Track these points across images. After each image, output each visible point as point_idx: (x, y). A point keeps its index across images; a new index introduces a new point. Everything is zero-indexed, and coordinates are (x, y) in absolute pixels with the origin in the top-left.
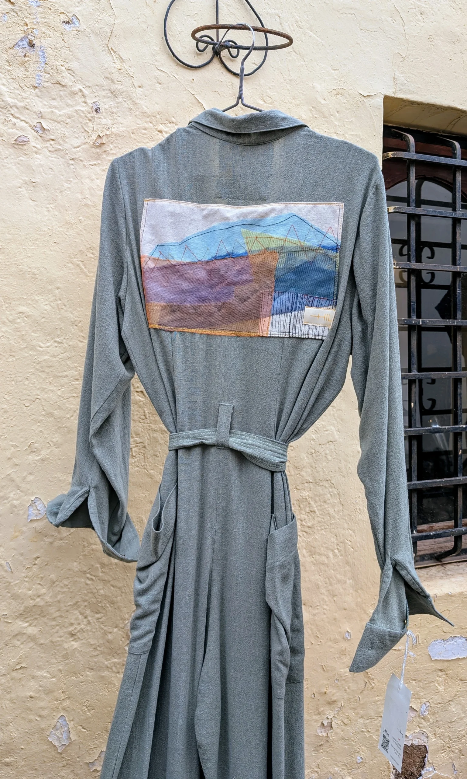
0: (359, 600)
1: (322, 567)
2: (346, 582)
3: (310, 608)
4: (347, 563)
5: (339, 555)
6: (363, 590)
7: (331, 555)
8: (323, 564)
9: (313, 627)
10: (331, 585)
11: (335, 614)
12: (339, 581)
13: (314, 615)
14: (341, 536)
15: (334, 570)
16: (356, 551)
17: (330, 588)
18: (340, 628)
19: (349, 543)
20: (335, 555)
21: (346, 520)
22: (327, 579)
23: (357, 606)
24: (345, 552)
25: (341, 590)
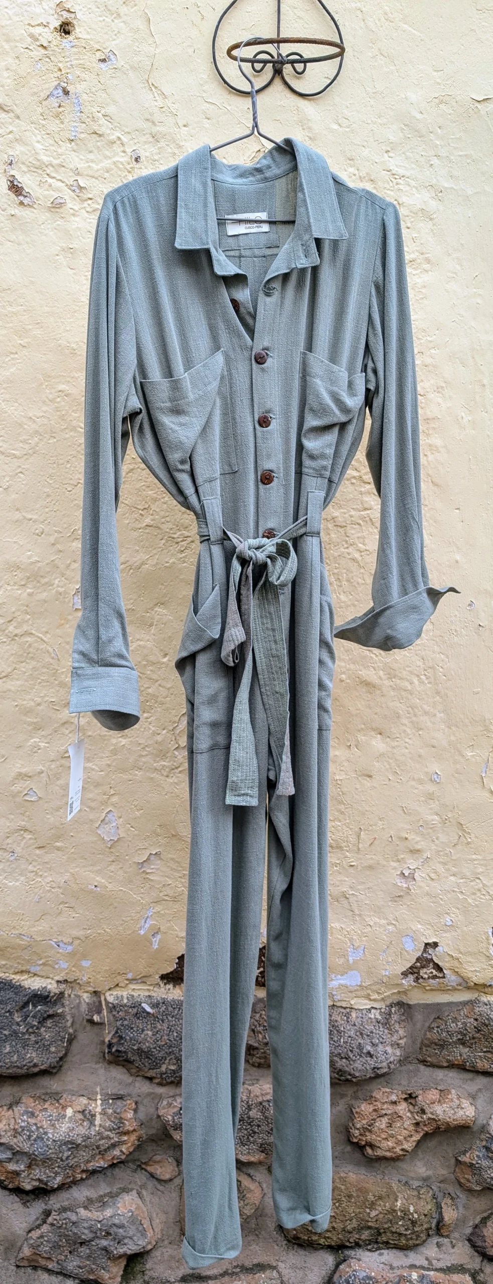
0: (453, 738)
1: (403, 693)
2: (435, 715)
3: (388, 739)
4: (438, 693)
5: (426, 682)
6: (457, 727)
7: (416, 681)
8: (405, 691)
9: (391, 761)
10: (415, 715)
11: (419, 750)
12: (426, 713)
13: (393, 748)
14: (430, 661)
15: (419, 699)
16: (449, 680)
17: (414, 719)
18: (427, 767)
19: (441, 670)
20: (421, 682)
21: (437, 642)
22: (410, 709)
23: (449, 745)
24: (435, 680)
25: (429, 724)
